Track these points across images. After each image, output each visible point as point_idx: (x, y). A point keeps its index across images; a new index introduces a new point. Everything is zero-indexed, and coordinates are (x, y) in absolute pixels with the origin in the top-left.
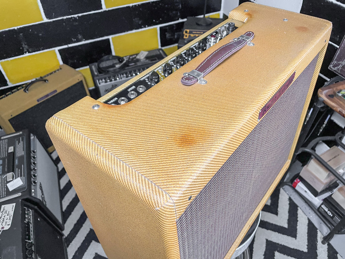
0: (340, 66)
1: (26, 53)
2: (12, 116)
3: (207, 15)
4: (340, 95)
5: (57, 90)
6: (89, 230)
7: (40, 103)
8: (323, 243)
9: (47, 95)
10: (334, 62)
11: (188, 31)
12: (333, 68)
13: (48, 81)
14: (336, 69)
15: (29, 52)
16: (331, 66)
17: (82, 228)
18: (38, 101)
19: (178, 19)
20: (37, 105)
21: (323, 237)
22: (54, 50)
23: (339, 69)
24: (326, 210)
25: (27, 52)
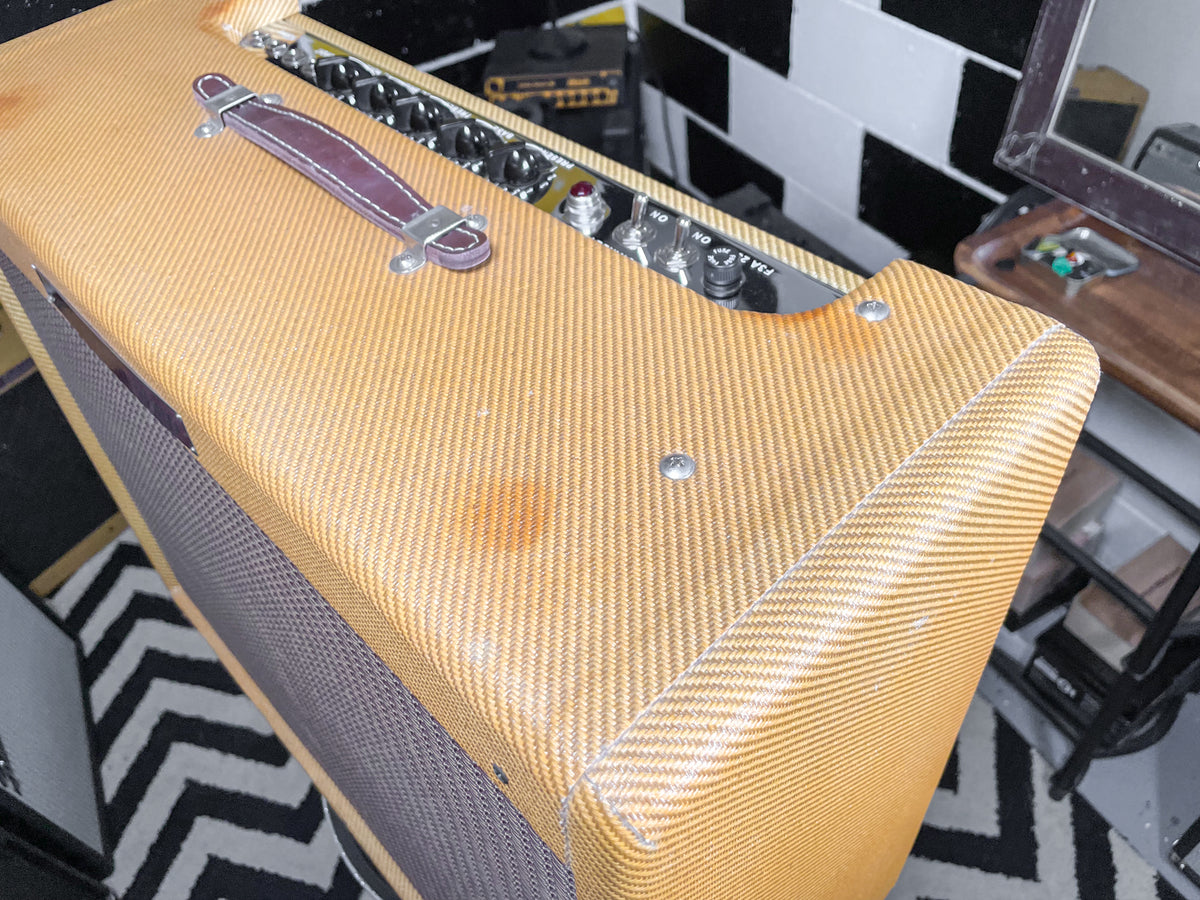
0: (1032, 150)
3: (562, 23)
4: (1036, 256)
6: (204, 861)
8: (1055, 795)
10: (1011, 137)
11: (500, 81)
12: (1008, 160)
14: (1018, 161)
16: (1001, 154)
17: (181, 857)
19: (470, 44)
21: (1051, 772)
23: (1029, 160)
24: (1052, 674)
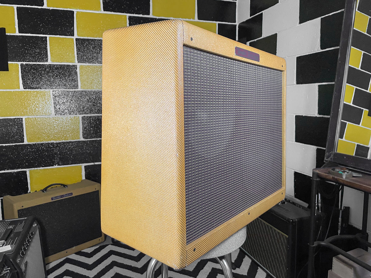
0: (332, 156)
1: (55, 165)
2: (23, 207)
5: (73, 194)
7: (53, 202)
9: (62, 196)
10: (327, 154)
12: (327, 160)
13: (67, 186)
15: (59, 165)
16: (325, 159)
18: (52, 199)
20: (50, 203)
22: (81, 166)
25: (57, 165)
